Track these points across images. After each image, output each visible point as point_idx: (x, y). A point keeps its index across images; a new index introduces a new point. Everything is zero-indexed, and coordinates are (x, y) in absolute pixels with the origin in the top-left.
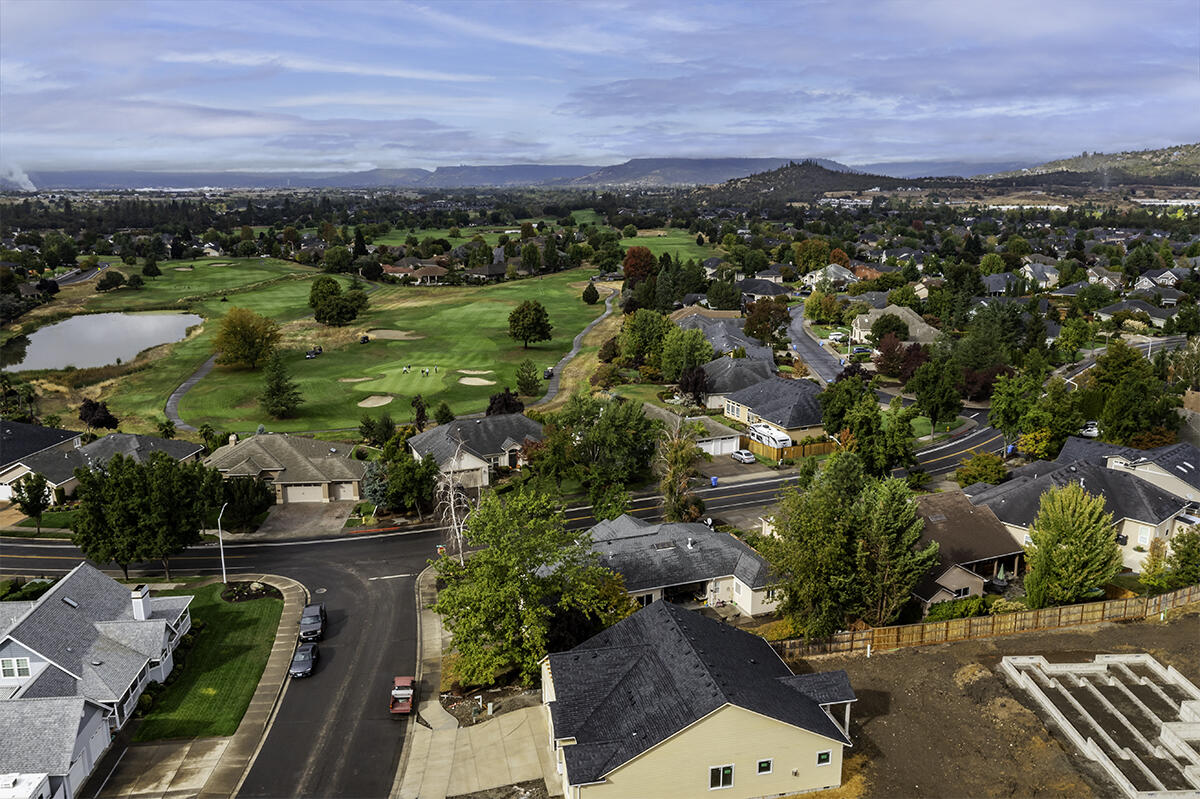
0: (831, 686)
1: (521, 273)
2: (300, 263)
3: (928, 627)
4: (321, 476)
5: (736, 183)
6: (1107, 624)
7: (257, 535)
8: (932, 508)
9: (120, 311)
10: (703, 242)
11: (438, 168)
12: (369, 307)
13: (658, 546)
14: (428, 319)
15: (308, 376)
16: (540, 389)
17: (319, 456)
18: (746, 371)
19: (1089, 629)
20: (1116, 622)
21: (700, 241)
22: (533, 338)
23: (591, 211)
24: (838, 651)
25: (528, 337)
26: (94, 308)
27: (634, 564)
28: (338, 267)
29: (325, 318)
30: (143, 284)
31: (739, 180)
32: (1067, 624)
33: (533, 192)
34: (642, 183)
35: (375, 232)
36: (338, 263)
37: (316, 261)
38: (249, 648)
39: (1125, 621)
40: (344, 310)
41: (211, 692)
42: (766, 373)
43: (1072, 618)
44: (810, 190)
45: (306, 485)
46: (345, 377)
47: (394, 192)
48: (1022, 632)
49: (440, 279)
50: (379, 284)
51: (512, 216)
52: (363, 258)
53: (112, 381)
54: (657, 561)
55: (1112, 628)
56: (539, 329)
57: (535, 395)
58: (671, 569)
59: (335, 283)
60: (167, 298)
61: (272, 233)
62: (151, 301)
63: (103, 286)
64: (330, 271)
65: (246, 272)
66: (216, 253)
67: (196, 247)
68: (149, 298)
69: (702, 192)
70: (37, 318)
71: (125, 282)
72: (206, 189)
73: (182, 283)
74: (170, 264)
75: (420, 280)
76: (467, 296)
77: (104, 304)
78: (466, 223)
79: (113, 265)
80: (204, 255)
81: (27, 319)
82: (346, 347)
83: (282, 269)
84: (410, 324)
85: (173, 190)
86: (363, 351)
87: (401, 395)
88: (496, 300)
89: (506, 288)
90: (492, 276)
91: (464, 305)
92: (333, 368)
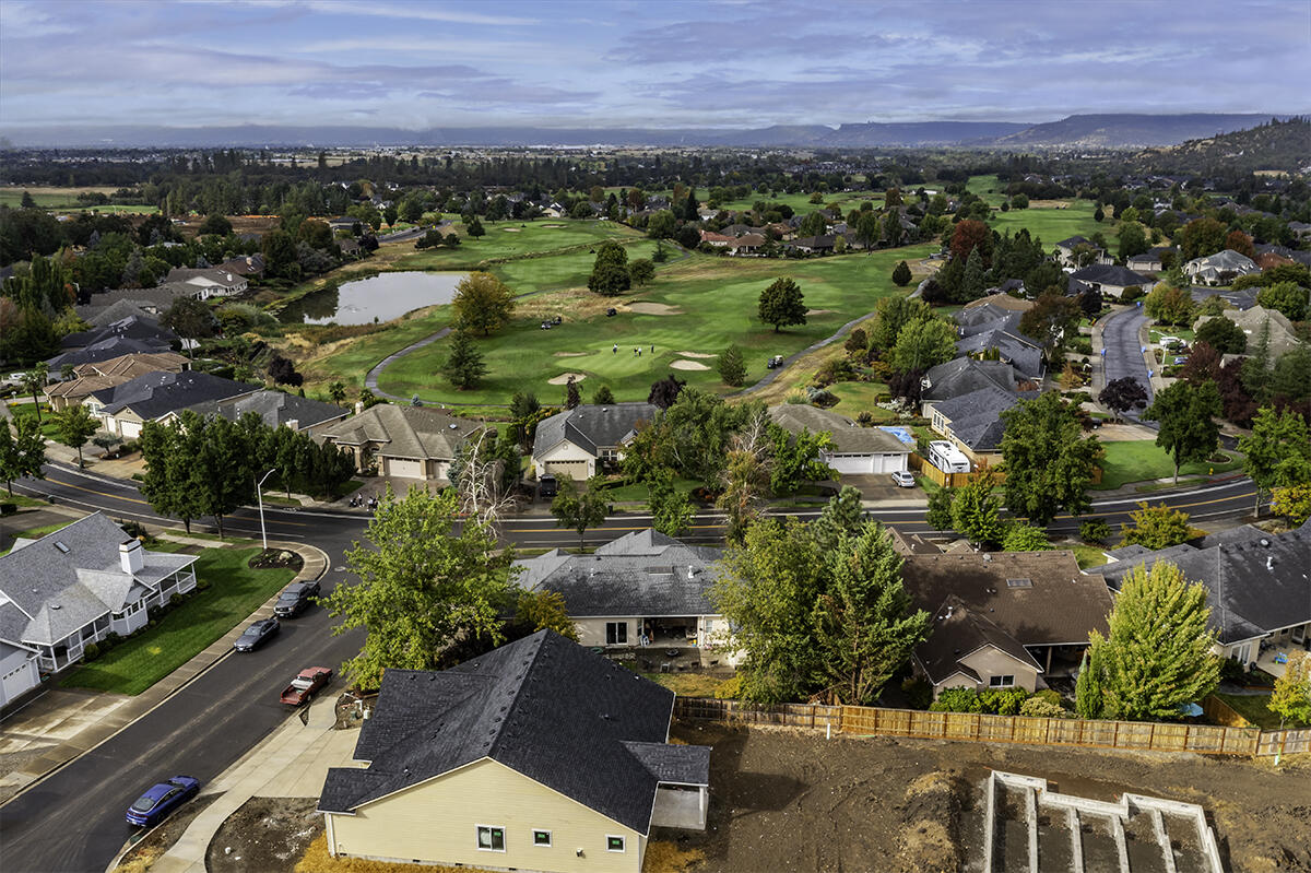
0: (684, 763)
1: (856, 246)
2: (631, 227)
3: (918, 716)
4: (421, 452)
5: (1195, 145)
6: (1189, 756)
7: (334, 505)
8: (1017, 569)
9: (422, 270)
11: (842, 125)
13: (653, 570)
14: (705, 294)
15: (529, 347)
16: (745, 379)
17: (427, 431)
18: (978, 375)
19: (1154, 758)
20: (1205, 755)
22: (781, 321)
23: (995, 178)
24: (795, 724)
25: (777, 319)
26: (403, 266)
27: (616, 586)
28: (662, 233)
29: (597, 288)
30: (458, 243)
31: (1199, 141)
32: (1129, 745)
33: (943, 153)
34: (1081, 144)
35: (730, 196)
36: (662, 229)
37: (646, 225)
38: (226, 615)
39: (1220, 757)
40: (617, 279)
41: (156, 651)
42: (1007, 379)
43: (1137, 739)
44: (1293, 155)
45: (406, 459)
46: (563, 351)
47: (788, 151)
48: (1056, 744)
49: (758, 250)
50: (692, 253)
51: (900, 181)
53: (352, 339)
54: (644, 588)
55: (1192, 763)
56: (790, 310)
57: (740, 385)
58: (656, 598)
59: (621, 250)
60: (473, 259)
61: (623, 194)
62: (457, 261)
63: (421, 245)
64: (653, 237)
65: (570, 234)
66: (556, 214)
67: (541, 207)
68: (458, 258)
69: (1149, 155)
70: (346, 273)
71: (444, 242)
72: (597, 146)
73: (500, 243)
74: (504, 224)
75: (735, 250)
76: (772, 269)
77: (413, 263)
78: (841, 188)
79: (455, 223)
80: (543, 215)
81: (335, 274)
82: (593, 319)
83: (609, 233)
84: (683, 298)
85: (565, 147)
86: (606, 324)
87: (595, 375)
88: (799, 276)
89: (823, 263)
90: (819, 248)
91: (761, 280)
92: (560, 340)
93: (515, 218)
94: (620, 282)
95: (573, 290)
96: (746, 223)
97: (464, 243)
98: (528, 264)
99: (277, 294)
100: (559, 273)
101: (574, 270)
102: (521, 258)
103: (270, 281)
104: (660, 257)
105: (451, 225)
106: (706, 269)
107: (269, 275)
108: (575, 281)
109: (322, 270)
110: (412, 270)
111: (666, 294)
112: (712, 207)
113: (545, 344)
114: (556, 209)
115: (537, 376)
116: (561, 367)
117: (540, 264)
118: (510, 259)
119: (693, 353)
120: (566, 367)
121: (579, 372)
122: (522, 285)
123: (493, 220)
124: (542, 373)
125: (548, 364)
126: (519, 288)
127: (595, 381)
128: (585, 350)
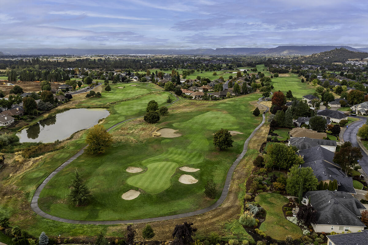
1: (233, 94)
2: (159, 85)
9: (86, 108)
10: (304, 81)
11: (217, 49)
21: (303, 81)
22: (223, 147)
23: (263, 65)
25: (221, 146)
26: (80, 106)
29: (147, 120)
30: (101, 95)
33: (245, 57)
34: (282, 54)
35: (189, 73)
36: (169, 88)
40: (154, 117)
44: (342, 58)
46: (132, 166)
47: (202, 56)
49: (202, 97)
50: (180, 98)
56: (226, 143)
57: (214, 198)
60: (105, 103)
61: (156, 72)
62: (99, 103)
63: (88, 96)
64: (167, 90)
65: (139, 89)
66: (135, 80)
67: (131, 77)
68: (100, 101)
69: (303, 58)
70: (58, 110)
71: (96, 95)
72: (149, 54)
73: (116, 94)
74: (118, 85)
75: (194, 97)
76: (209, 107)
77: (83, 104)
78: (221, 69)
79: (102, 85)
80: (131, 81)
81: (53, 111)
83: (152, 88)
84: (179, 125)
85: (140, 55)
86: (150, 144)
87: (145, 192)
88: (219, 111)
89: (225, 103)
90: (222, 96)
91: (206, 112)
92: (130, 158)
93: (122, 82)
94: (156, 118)
95: (138, 119)
96: (196, 86)
97: (103, 95)
98: (123, 105)
99: (26, 123)
100: (134, 109)
101: (139, 108)
102: (122, 101)
103: (25, 117)
104: (169, 101)
106: (185, 106)
107: (25, 114)
108: (140, 114)
109: (48, 110)
110: (82, 108)
111: (173, 123)
112: (184, 78)
114: (136, 79)
115: (117, 190)
116: (129, 185)
117: (128, 104)
118: (118, 102)
119: (188, 168)
120: (131, 185)
121: (137, 189)
122: (120, 117)
123: (115, 83)
124: (119, 190)
125: (123, 181)
126: (119, 118)
127: (144, 197)
128: (141, 165)
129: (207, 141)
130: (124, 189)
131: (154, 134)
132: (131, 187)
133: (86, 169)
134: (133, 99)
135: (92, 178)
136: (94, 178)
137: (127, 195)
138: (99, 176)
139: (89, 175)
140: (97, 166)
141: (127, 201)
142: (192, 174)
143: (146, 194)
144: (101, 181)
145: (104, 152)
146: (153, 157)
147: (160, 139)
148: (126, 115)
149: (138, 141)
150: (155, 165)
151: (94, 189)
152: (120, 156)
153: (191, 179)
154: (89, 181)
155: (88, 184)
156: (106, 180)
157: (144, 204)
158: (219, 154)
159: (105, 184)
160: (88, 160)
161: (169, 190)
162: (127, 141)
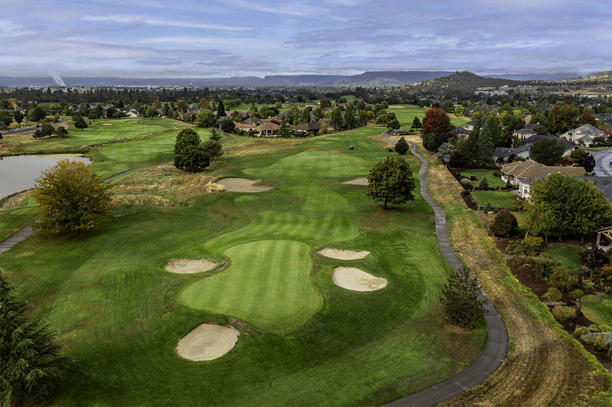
9: (34, 154)
11: (265, 77)
12: (223, 154)
23: (352, 96)
26: (19, 152)
28: (206, 124)
30: (67, 133)
31: (427, 81)
35: (232, 104)
36: (206, 121)
37: (193, 120)
40: (199, 158)
47: (243, 87)
49: (275, 132)
50: (232, 135)
52: (223, 118)
56: (403, 189)
59: (195, 134)
60: (77, 145)
61: (172, 105)
62: (65, 146)
63: (38, 135)
64: (201, 127)
65: (146, 126)
66: (134, 115)
67: (124, 111)
68: (65, 143)
71: (56, 132)
72: (149, 85)
73: (98, 133)
74: (101, 121)
75: (259, 134)
76: (297, 145)
79: (68, 121)
80: (126, 116)
82: (193, 201)
83: (170, 125)
86: (209, 208)
87: (253, 327)
88: (321, 150)
89: (324, 140)
90: (311, 130)
91: (298, 153)
92: (168, 237)
93: (108, 117)
94: (202, 160)
95: (160, 167)
96: (256, 117)
97: (71, 133)
98: (119, 147)
100: (145, 152)
101: (156, 150)
102: (114, 142)
105: (66, 122)
106: (250, 146)
108: (160, 159)
111: (243, 169)
113: (151, 246)
114: (134, 112)
115: (156, 329)
116: (191, 309)
117: (128, 146)
118: (106, 144)
119: (335, 250)
120: (199, 308)
121: (224, 321)
122: (116, 165)
123: (93, 119)
124: (164, 328)
125: (166, 298)
126: (114, 167)
127: (258, 344)
128: (203, 254)
129: (338, 195)
130: (180, 323)
131: (211, 188)
132: (200, 317)
133: (41, 274)
134: (137, 139)
135: (60, 300)
136: (69, 297)
137: (192, 344)
138: (84, 291)
139: (51, 289)
140: (74, 264)
141: (203, 365)
142: (359, 264)
143: (260, 333)
144: (94, 306)
145: (92, 226)
146: (229, 232)
147: (231, 195)
148: (128, 162)
149: (176, 202)
150: (246, 249)
151: (73, 335)
152: (137, 235)
153: (362, 277)
154: (51, 309)
155: (51, 317)
156: (109, 300)
157: (266, 369)
158: (387, 217)
159: (109, 314)
160: (46, 251)
161: (325, 313)
162: (147, 202)
